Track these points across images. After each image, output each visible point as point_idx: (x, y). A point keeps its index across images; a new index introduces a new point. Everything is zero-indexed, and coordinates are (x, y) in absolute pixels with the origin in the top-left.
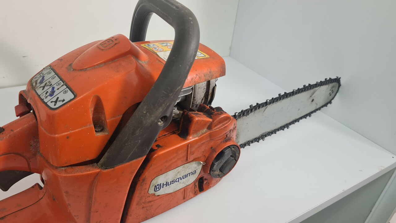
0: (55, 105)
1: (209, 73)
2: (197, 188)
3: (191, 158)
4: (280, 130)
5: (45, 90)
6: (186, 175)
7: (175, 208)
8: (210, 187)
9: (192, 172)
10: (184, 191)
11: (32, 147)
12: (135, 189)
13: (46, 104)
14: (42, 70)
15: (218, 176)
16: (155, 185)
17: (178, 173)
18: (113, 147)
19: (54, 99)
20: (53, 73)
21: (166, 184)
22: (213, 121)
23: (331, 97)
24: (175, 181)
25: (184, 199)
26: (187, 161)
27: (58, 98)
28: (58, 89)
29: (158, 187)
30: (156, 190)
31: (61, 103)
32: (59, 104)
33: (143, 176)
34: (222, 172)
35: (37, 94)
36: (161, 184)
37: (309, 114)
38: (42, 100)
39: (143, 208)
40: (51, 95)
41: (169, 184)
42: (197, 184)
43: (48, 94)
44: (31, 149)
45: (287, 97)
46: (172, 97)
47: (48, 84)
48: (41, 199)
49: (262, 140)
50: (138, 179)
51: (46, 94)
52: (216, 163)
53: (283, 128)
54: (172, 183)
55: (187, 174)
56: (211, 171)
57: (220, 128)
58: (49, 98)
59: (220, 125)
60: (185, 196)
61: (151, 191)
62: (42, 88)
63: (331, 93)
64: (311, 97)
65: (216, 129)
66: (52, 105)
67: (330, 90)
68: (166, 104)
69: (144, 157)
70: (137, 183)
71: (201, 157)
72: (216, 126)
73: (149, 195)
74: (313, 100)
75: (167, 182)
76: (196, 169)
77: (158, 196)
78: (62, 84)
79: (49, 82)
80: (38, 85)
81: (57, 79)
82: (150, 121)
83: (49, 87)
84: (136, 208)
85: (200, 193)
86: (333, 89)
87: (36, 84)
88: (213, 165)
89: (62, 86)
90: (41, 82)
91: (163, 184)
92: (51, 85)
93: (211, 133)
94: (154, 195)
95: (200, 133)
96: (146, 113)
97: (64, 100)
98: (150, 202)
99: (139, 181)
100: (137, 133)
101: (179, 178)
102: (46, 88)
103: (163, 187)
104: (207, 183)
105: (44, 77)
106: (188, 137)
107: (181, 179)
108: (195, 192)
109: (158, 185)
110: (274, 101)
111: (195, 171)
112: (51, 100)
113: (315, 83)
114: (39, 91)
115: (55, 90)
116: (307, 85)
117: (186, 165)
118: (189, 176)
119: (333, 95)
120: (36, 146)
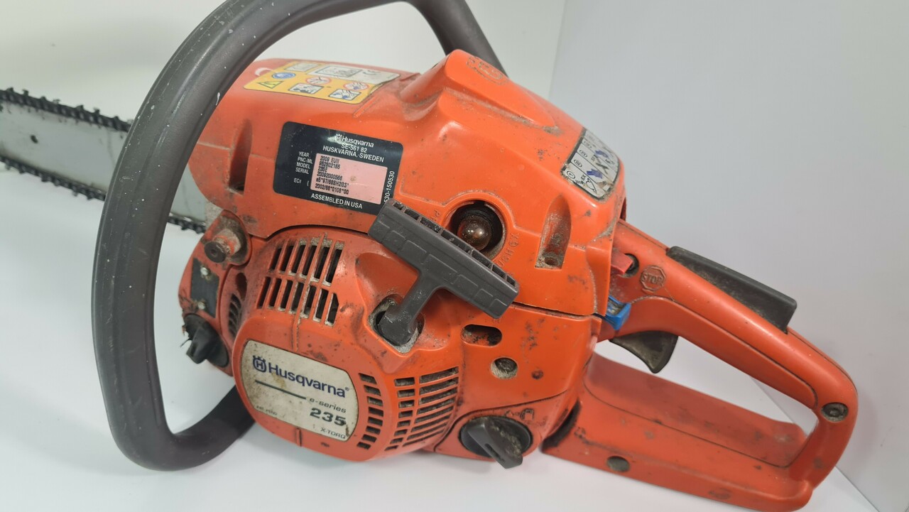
20: (576, 157)
62: (607, 170)
79: (593, 159)
80: (604, 179)
87: (604, 183)
90: (599, 175)
105: (589, 173)
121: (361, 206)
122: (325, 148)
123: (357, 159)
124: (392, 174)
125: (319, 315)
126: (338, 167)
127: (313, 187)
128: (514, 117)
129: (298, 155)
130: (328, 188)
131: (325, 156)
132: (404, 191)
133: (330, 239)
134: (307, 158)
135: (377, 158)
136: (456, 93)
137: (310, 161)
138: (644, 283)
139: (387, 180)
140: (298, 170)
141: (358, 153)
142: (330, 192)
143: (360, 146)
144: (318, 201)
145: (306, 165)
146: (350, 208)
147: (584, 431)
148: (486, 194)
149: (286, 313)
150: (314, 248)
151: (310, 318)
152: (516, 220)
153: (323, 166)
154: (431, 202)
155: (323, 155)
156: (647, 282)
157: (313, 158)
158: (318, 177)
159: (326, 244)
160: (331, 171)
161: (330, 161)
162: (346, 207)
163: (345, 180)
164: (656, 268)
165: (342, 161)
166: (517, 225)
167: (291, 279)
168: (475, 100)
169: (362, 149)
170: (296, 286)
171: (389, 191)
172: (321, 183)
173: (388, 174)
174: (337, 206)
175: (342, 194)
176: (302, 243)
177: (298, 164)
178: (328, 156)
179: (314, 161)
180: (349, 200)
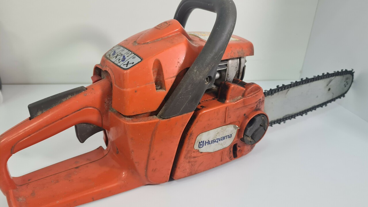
0: (127, 66)
1: (241, 51)
2: (232, 154)
3: (228, 121)
4: (298, 115)
5: (117, 58)
6: (223, 137)
7: (213, 169)
8: (243, 154)
9: (228, 135)
10: (222, 153)
11: (106, 104)
12: (184, 143)
13: (120, 66)
14: (113, 48)
15: (250, 143)
16: (199, 142)
17: (218, 133)
18: (169, 101)
19: (126, 63)
20: (122, 48)
21: (208, 143)
22: (246, 90)
23: (346, 89)
24: (215, 141)
25: (221, 161)
26: (225, 123)
27: (128, 62)
28: (128, 56)
29: (202, 144)
30: (200, 147)
31: (132, 65)
32: (129, 66)
33: (190, 131)
34: (253, 139)
35: (112, 61)
36: (204, 141)
37: (325, 104)
38: (116, 65)
39: (189, 162)
40: (123, 61)
41: (210, 143)
42: (232, 150)
43: (120, 60)
44: (105, 106)
45: (308, 82)
46: (216, 59)
47: (119, 54)
48: (106, 155)
49: (283, 122)
50: (187, 134)
51: (119, 60)
52: (249, 129)
53: (302, 114)
54: (212, 142)
55: (225, 137)
56: (245, 136)
57: (252, 96)
58: (122, 63)
59: (252, 94)
60: (223, 158)
61: (196, 147)
62: (115, 58)
63: (346, 85)
64: (327, 85)
65: (249, 96)
66: (125, 67)
67: (345, 81)
68: (211, 65)
69: (193, 113)
70: (185, 137)
71: (236, 122)
72: (248, 94)
73: (194, 151)
74: (329, 89)
75: (208, 141)
76: (232, 133)
77: (201, 153)
78: (131, 53)
81: (126, 51)
82: (199, 78)
83: (120, 56)
84: (184, 161)
85: (234, 159)
86: (348, 81)
87: (110, 56)
88: (246, 130)
89: (131, 54)
90: (113, 54)
91: (206, 141)
92: (122, 54)
93: (244, 99)
94: (198, 151)
95: (236, 99)
96: (196, 72)
97: (133, 63)
98: (195, 157)
99: (187, 135)
100: (189, 89)
101: (218, 139)
102: (118, 57)
103: (205, 145)
104: (240, 150)
105: (115, 51)
106: (226, 101)
107: (220, 141)
108: (230, 157)
109: (202, 142)
110: (297, 84)
111: (231, 135)
112: (124, 64)
113: (333, 72)
114: (113, 60)
115: (125, 57)
116: (326, 73)
117: (224, 127)
118: (226, 138)
119: (348, 86)
120: (108, 104)
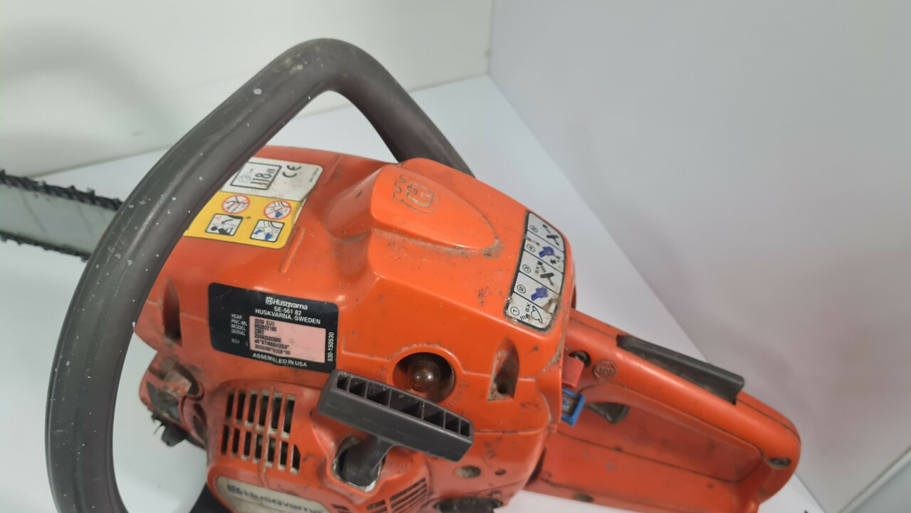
5: (551, 271)
20: (519, 279)
28: (538, 244)
43: (553, 258)
51: (554, 262)
78: (527, 242)
79: (536, 270)
80: (550, 295)
83: (544, 266)
89: (529, 240)
92: (539, 262)
102: (548, 270)
115: (542, 250)
121: (305, 364)
122: (257, 311)
123: (293, 321)
124: (331, 335)
125: (284, 462)
126: (274, 329)
127: (253, 347)
128: (450, 249)
129: (231, 318)
130: (269, 349)
131: (260, 318)
132: (347, 349)
133: (280, 392)
134: (241, 320)
135: (313, 321)
136: (385, 234)
137: (244, 323)
138: (597, 374)
139: (327, 341)
140: (234, 332)
141: (293, 315)
142: (271, 352)
143: (294, 309)
144: (260, 359)
145: (241, 328)
146: (294, 366)
147: (550, 475)
148: (431, 346)
149: (250, 461)
150: (266, 399)
151: (275, 467)
152: (463, 366)
153: (260, 328)
154: (376, 358)
155: (257, 318)
156: (599, 373)
157: (248, 321)
158: (256, 339)
159: (277, 395)
160: (267, 333)
161: (265, 324)
162: (290, 365)
163: (284, 342)
164: (608, 363)
165: (277, 324)
166: (465, 369)
167: (249, 430)
168: (406, 239)
169: (296, 312)
170: (256, 437)
171: (332, 349)
172: (260, 344)
173: (327, 335)
174: (282, 365)
175: (284, 355)
176: (253, 392)
177: (233, 326)
178: (262, 319)
179: (248, 323)
180: (292, 359)
